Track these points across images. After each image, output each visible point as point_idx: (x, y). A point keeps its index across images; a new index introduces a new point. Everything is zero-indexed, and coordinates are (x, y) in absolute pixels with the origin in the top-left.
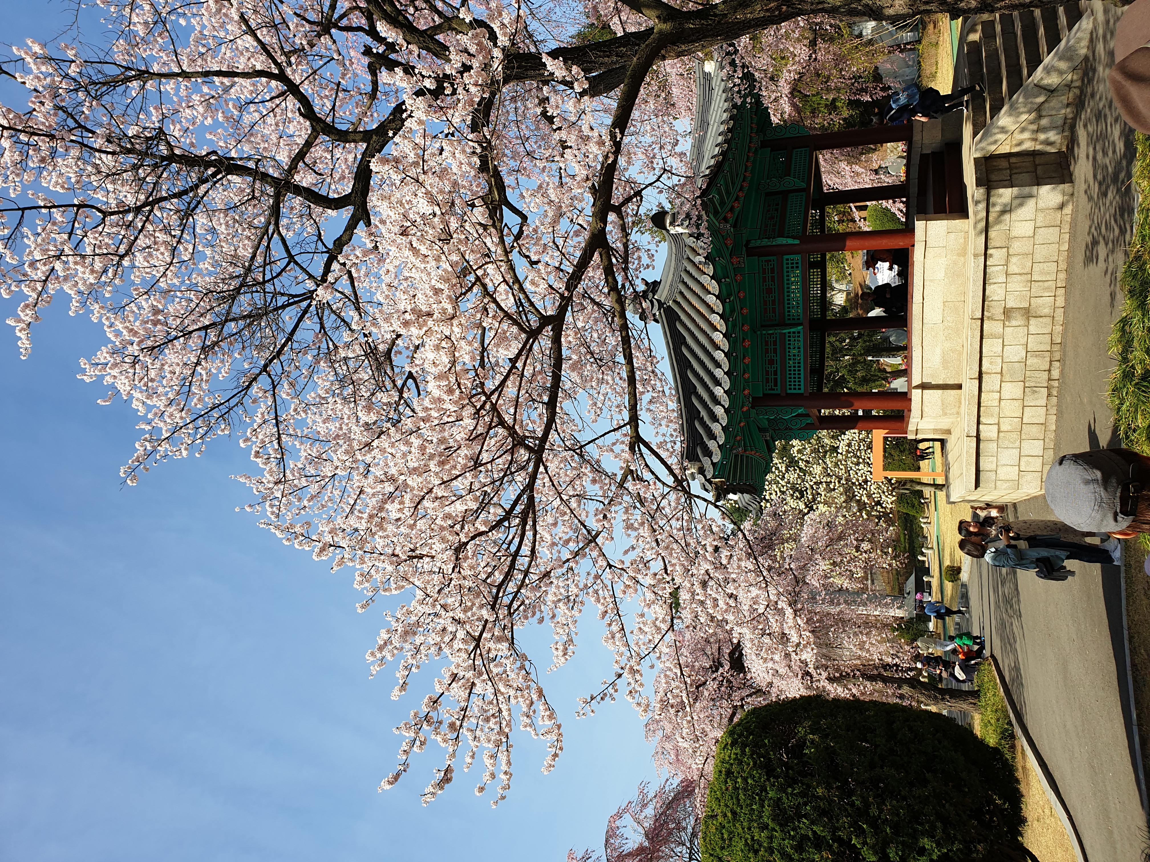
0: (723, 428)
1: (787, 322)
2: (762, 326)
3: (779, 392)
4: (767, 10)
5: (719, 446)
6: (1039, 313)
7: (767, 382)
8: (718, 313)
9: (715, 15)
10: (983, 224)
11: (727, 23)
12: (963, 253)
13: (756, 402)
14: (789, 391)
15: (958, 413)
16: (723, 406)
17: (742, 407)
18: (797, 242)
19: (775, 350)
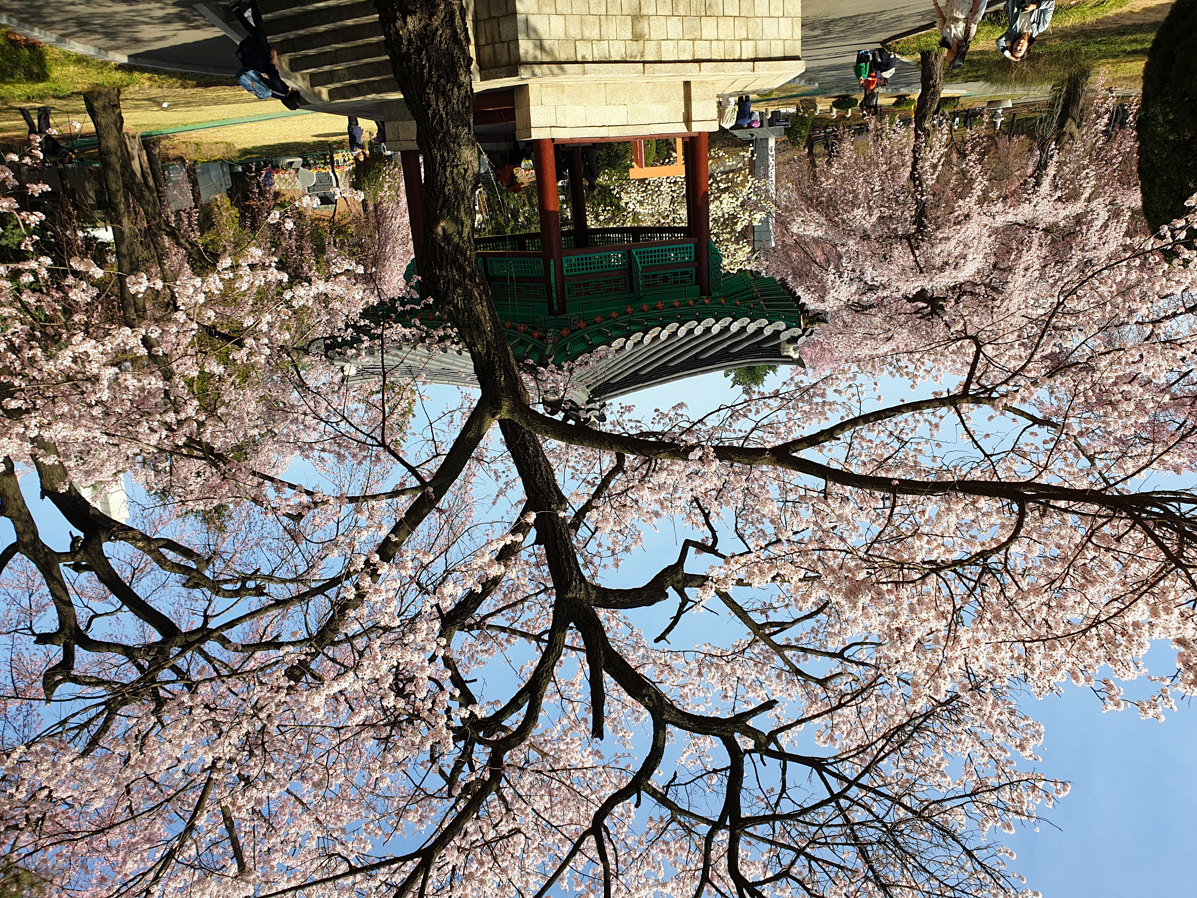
0: (753, 321)
1: (627, 266)
2: (632, 291)
3: (693, 269)
5: (770, 324)
6: (637, 6)
7: (684, 281)
8: (643, 337)
10: (554, 67)
12: (561, 87)
13: (705, 291)
14: (693, 258)
15: (713, 84)
16: (731, 323)
18: (552, 262)
19: (654, 276)
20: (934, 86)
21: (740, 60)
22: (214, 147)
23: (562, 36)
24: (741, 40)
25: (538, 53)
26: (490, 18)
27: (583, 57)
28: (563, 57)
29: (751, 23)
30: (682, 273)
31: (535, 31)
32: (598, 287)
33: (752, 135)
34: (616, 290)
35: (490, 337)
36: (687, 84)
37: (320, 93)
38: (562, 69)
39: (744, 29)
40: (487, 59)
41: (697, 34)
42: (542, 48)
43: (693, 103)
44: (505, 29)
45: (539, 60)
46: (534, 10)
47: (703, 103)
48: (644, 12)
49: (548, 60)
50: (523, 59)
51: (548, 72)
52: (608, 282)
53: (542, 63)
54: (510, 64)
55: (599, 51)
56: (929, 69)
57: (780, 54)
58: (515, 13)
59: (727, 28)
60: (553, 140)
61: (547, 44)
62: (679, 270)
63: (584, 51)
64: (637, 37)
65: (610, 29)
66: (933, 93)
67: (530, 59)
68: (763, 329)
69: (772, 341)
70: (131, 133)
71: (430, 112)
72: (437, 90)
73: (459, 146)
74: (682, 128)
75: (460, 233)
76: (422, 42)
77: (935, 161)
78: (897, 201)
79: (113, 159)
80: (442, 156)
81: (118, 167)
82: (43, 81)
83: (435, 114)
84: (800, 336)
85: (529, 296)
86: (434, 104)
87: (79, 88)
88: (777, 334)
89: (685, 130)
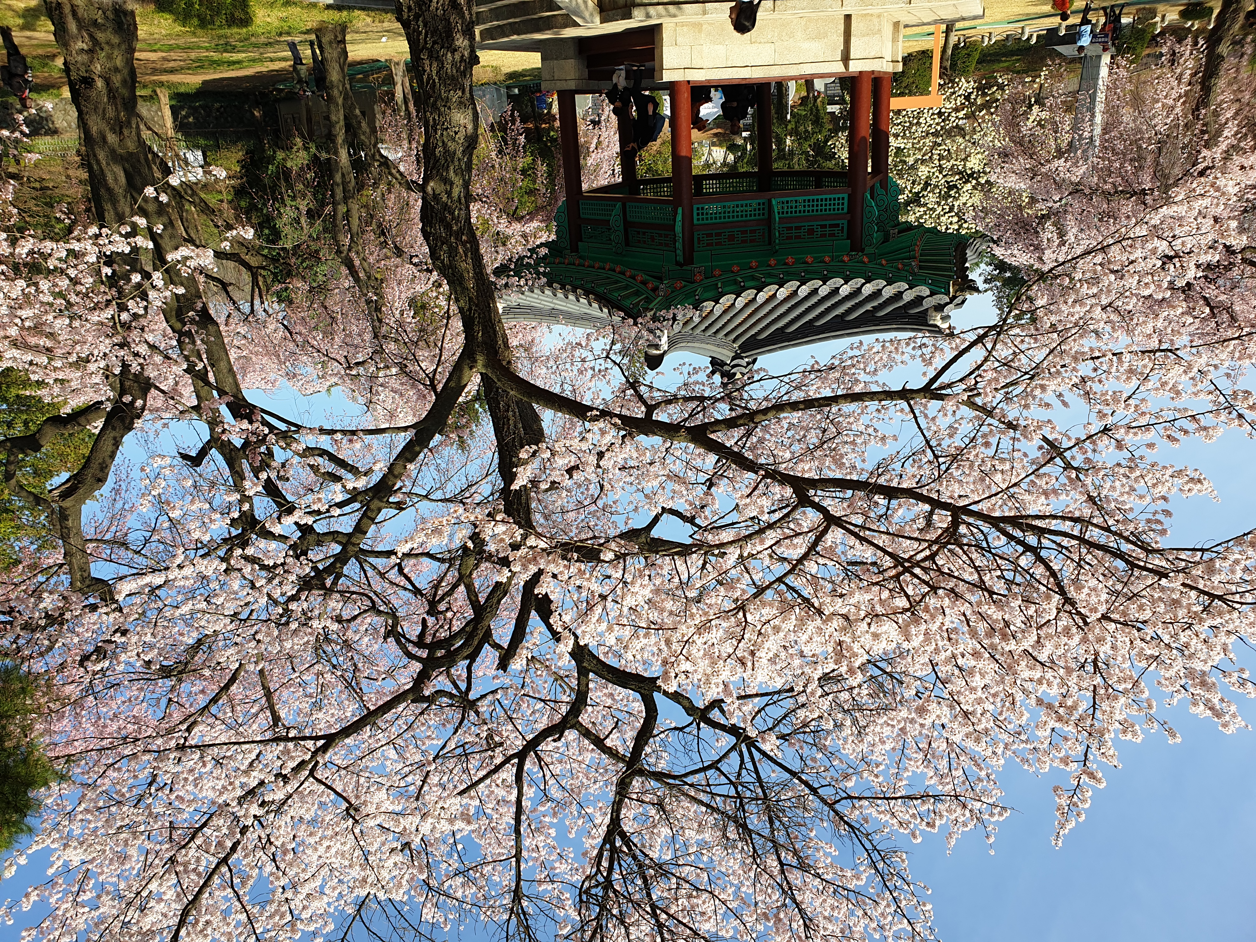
0: (889, 284)
1: (766, 216)
2: (770, 244)
3: (845, 222)
4: (466, 256)
5: (911, 288)
7: (833, 235)
8: (756, 295)
9: (470, 309)
10: (670, 7)
11: (477, 297)
12: (698, 26)
13: (856, 246)
14: (846, 210)
15: (879, 16)
16: (863, 285)
17: (864, 262)
18: (680, 210)
19: (798, 228)
30: (831, 226)
32: (731, 238)
34: (751, 241)
35: (473, 294)
36: (848, 17)
38: (680, 10)
43: (853, 39)
47: (866, 39)
51: (664, 13)
52: (745, 232)
53: (658, 4)
54: (626, 6)
62: (828, 223)
68: (901, 293)
69: (916, 307)
70: (396, 60)
74: (839, 68)
75: (449, 194)
80: (434, 119)
84: (947, 304)
85: (661, 244)
88: (919, 300)
89: (842, 69)
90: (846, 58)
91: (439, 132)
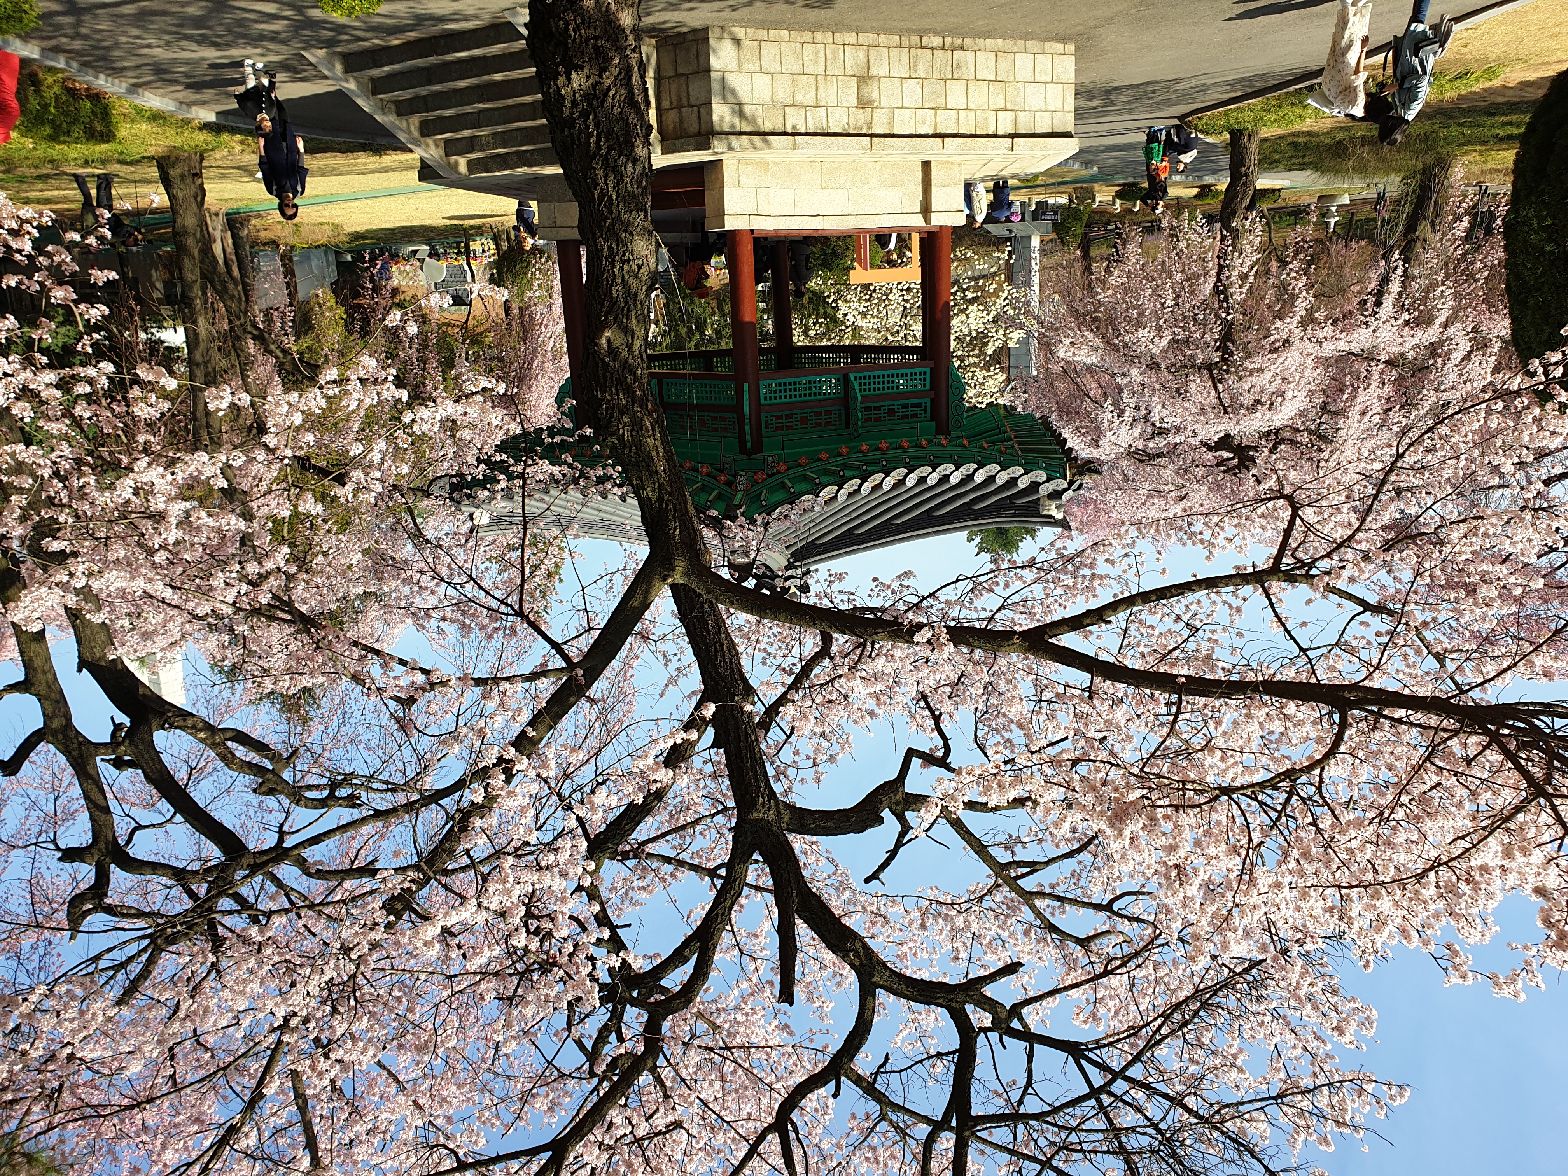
1: (843, 394)
2: (848, 426)
3: (928, 400)
4: (653, 429)
5: (1026, 473)
6: (864, 65)
7: (915, 416)
9: (660, 499)
14: (929, 386)
17: (964, 446)
18: (746, 386)
19: (878, 408)
20: (1247, 175)
21: (995, 136)
22: (317, 229)
23: (768, 100)
24: (997, 111)
25: (737, 121)
26: (677, 75)
27: (794, 127)
28: (768, 127)
29: (1010, 88)
30: (914, 405)
31: (733, 93)
32: (804, 421)
33: (1010, 231)
34: (827, 424)
35: (664, 479)
36: (926, 165)
37: (457, 163)
38: (767, 142)
39: (1001, 96)
40: (671, 127)
41: (941, 102)
42: (741, 114)
43: (934, 189)
44: (695, 89)
45: (738, 129)
46: (733, 66)
47: (947, 189)
48: (873, 72)
49: (749, 130)
50: (717, 128)
51: (748, 145)
52: (818, 414)
53: (741, 133)
54: (699, 134)
55: (815, 120)
56: (1241, 153)
57: (1048, 130)
58: (708, 70)
59: (979, 95)
60: (752, 231)
61: (747, 109)
62: (910, 402)
63: (795, 120)
64: (863, 104)
65: (829, 93)
66: (1245, 184)
67: (726, 128)
68: (1016, 479)
69: (1028, 495)
70: (213, 209)
71: (596, 193)
72: (606, 166)
73: (632, 235)
74: (918, 221)
75: (630, 347)
76: (590, 104)
77: (1245, 270)
78: (1195, 319)
79: (190, 242)
80: (610, 248)
81: (196, 252)
82: (108, 141)
83: (602, 196)
84: (1065, 490)
85: (716, 429)
86: (602, 182)
87: (152, 151)
88: (1035, 486)
89: (923, 223)
90: (926, 210)
91: (618, 265)
